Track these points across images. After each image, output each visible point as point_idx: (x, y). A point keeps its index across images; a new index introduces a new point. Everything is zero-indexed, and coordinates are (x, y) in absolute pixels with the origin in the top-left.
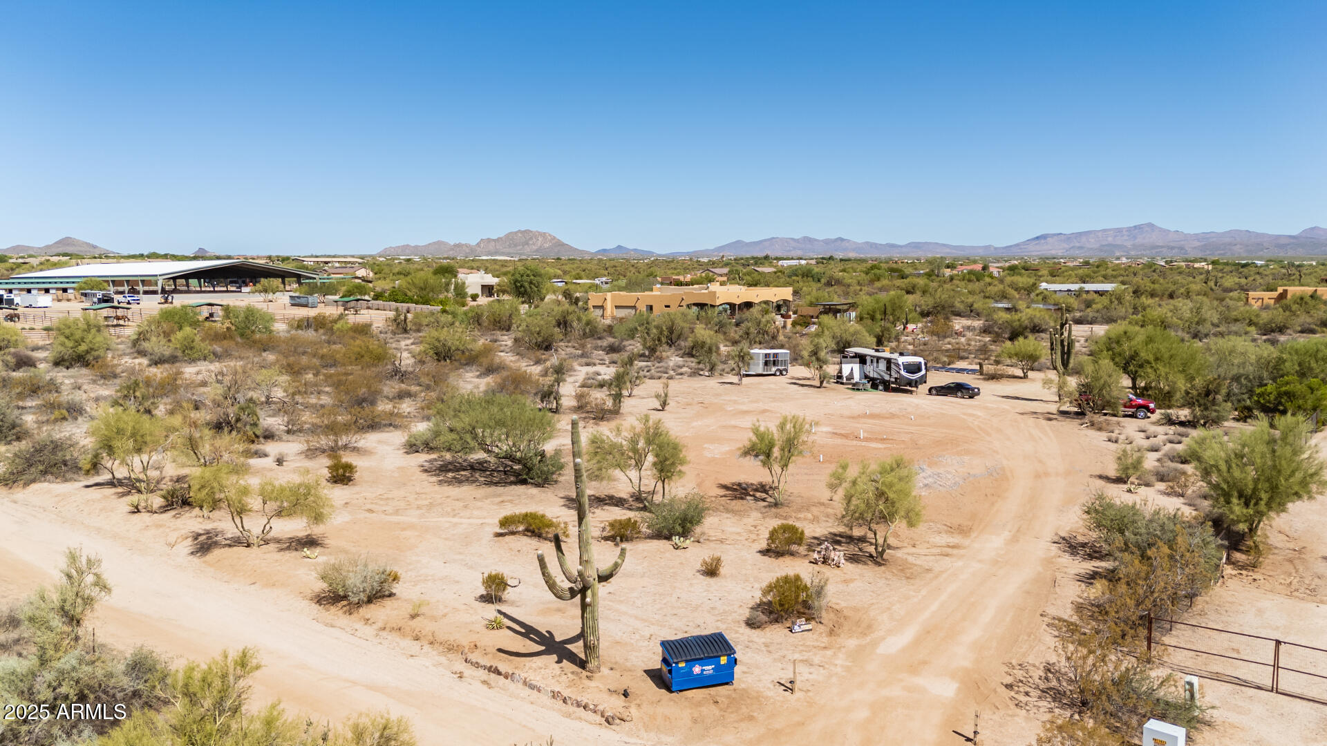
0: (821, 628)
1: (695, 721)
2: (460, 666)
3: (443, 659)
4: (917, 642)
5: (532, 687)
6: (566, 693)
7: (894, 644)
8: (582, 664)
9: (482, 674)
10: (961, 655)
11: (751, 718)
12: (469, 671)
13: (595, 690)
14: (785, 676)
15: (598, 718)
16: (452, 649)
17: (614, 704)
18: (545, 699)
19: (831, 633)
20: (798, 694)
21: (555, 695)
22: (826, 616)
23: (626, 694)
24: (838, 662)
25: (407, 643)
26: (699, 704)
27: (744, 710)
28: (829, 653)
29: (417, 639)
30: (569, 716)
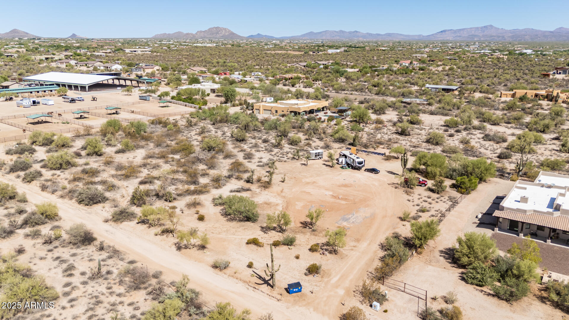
0: (320, 276)
1: (294, 300)
2: (248, 286)
3: (243, 284)
4: (339, 279)
5: (263, 292)
6: (270, 294)
7: (334, 280)
8: (272, 287)
9: (253, 289)
10: (347, 283)
11: (304, 300)
12: (250, 288)
13: (275, 293)
14: (311, 289)
15: (276, 300)
16: (245, 282)
17: (279, 297)
18: (266, 295)
19: (322, 277)
20: (314, 294)
21: (267, 294)
22: (322, 272)
23: (281, 295)
24: (323, 285)
25: (235, 280)
26: (295, 297)
27: (303, 298)
28: (321, 282)
29: (237, 279)
30: (270, 299)
